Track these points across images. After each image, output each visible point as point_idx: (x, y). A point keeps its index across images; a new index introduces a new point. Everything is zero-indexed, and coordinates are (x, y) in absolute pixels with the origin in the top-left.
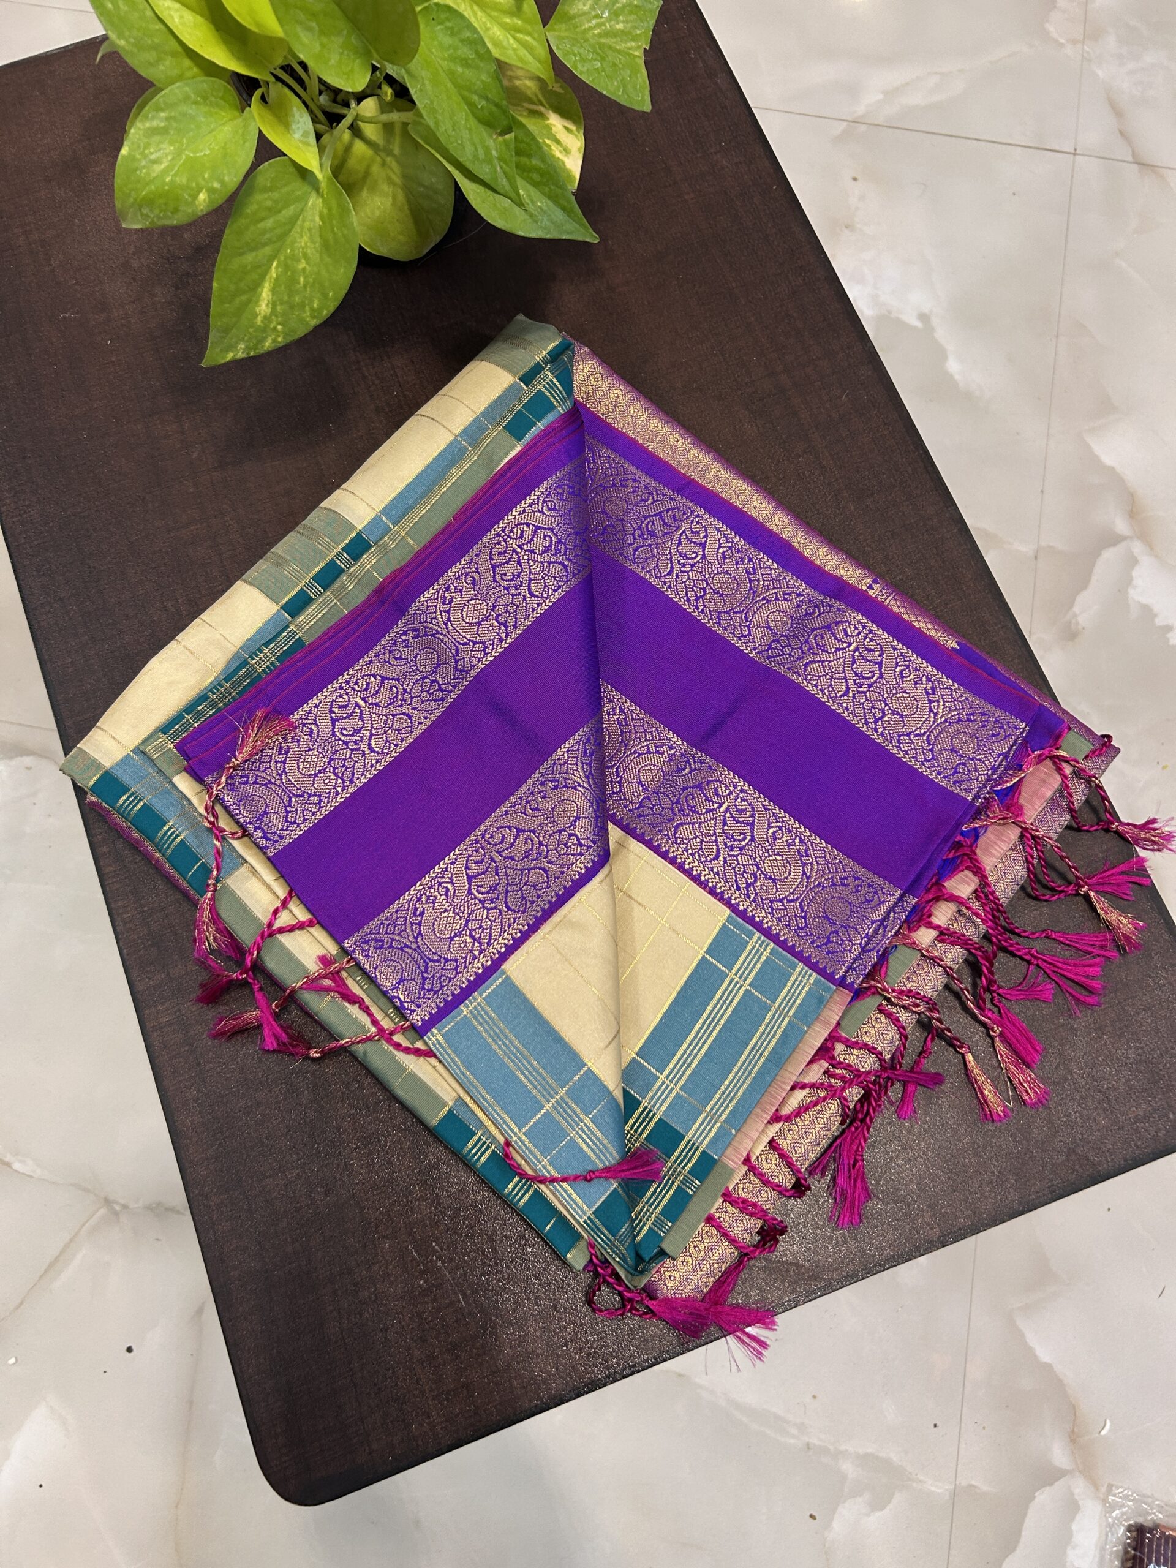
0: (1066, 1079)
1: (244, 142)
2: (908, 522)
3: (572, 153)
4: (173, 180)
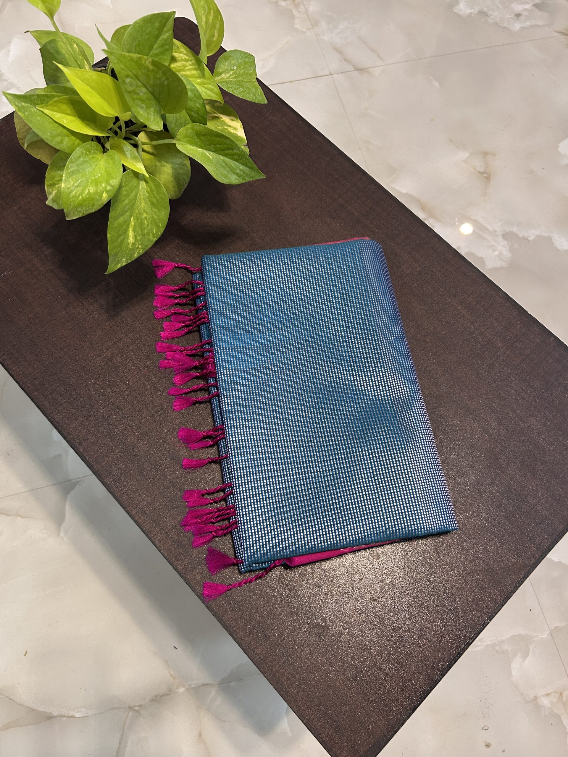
1: (116, 166)
3: (238, 129)
4: (89, 192)
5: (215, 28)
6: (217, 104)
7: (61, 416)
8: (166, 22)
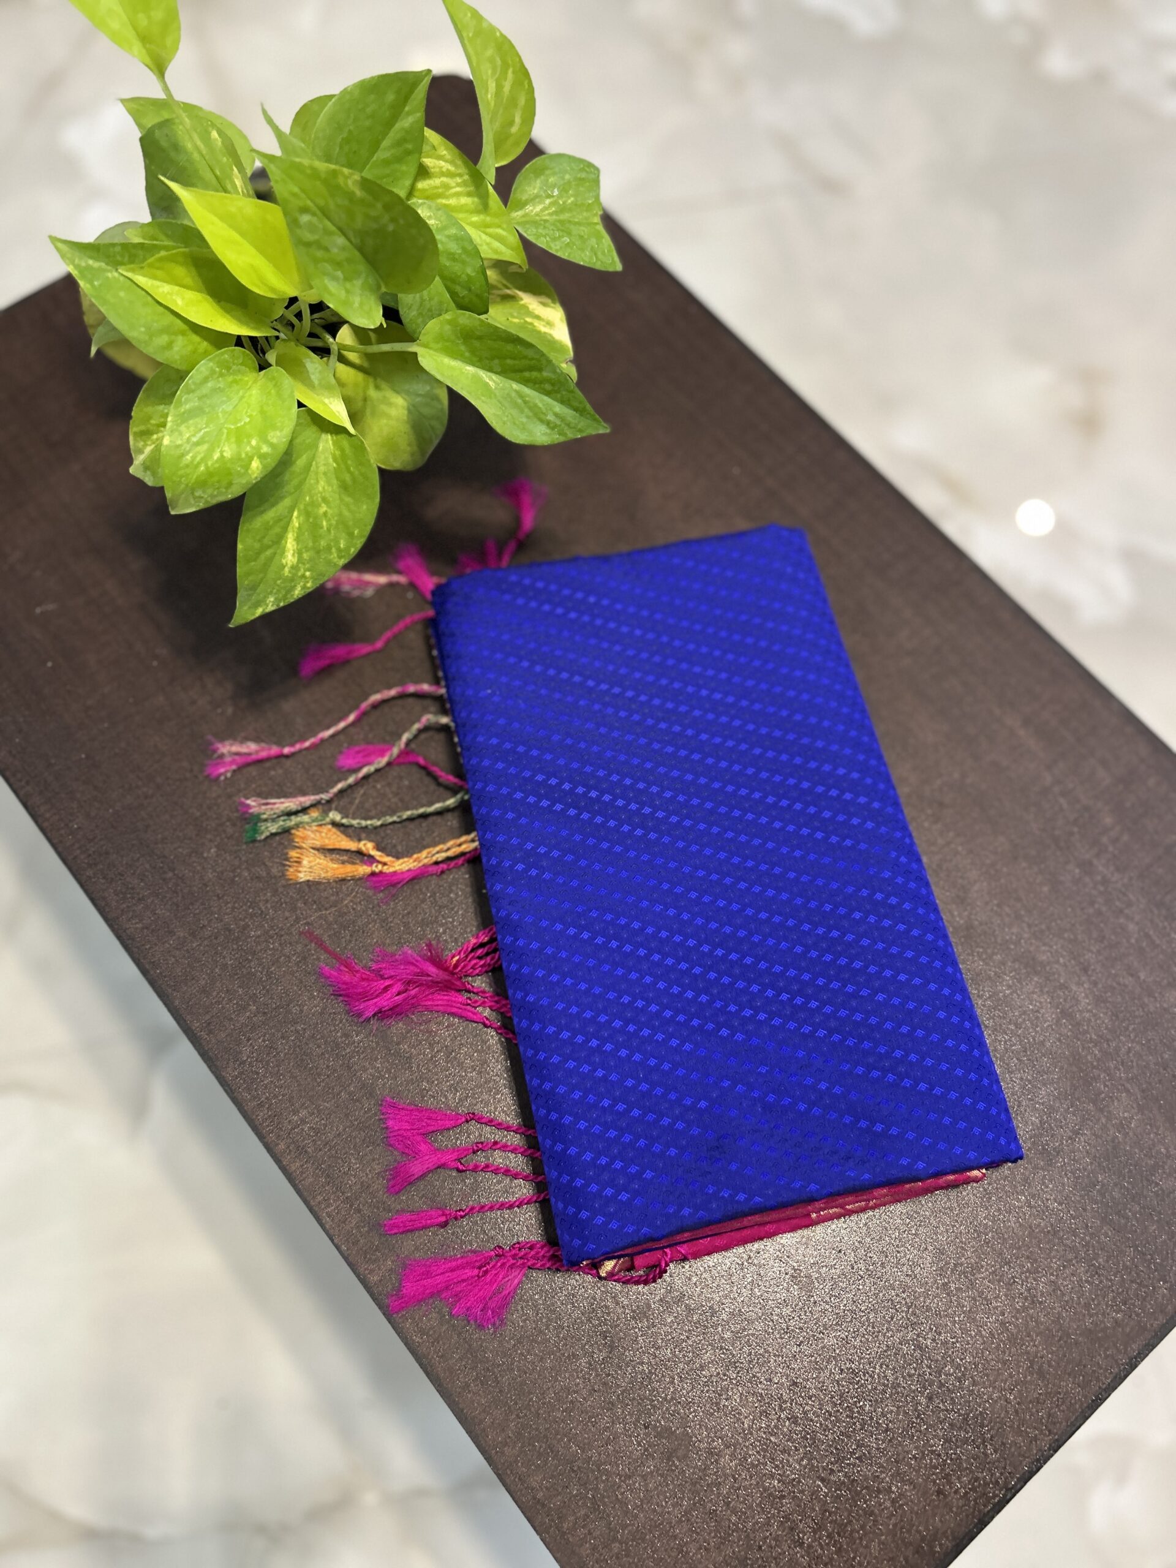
1: (283, 402)
3: (556, 324)
4: (222, 456)
5: (515, 105)
6: (512, 269)
7: (139, 926)
8: (411, 91)
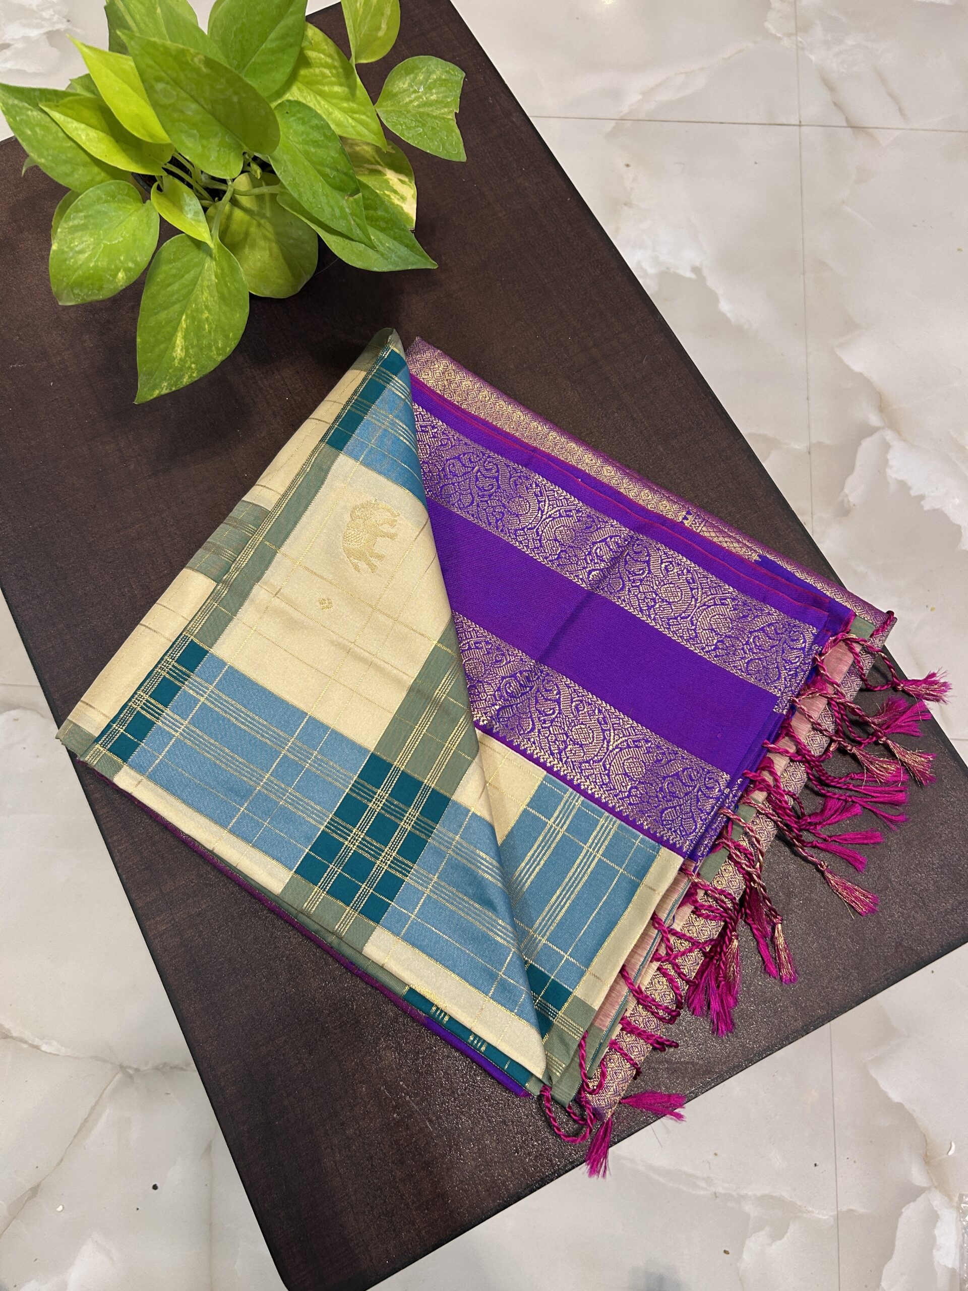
0: (887, 887)
1: (149, 229)
2: (707, 455)
3: (408, 199)
4: (96, 264)
5: (382, 14)
